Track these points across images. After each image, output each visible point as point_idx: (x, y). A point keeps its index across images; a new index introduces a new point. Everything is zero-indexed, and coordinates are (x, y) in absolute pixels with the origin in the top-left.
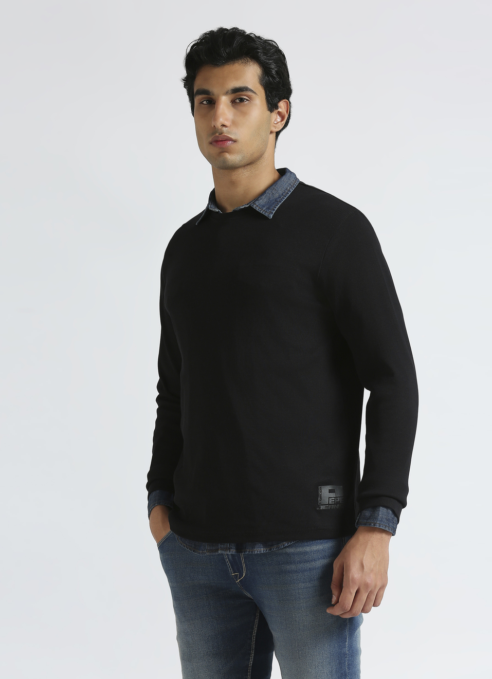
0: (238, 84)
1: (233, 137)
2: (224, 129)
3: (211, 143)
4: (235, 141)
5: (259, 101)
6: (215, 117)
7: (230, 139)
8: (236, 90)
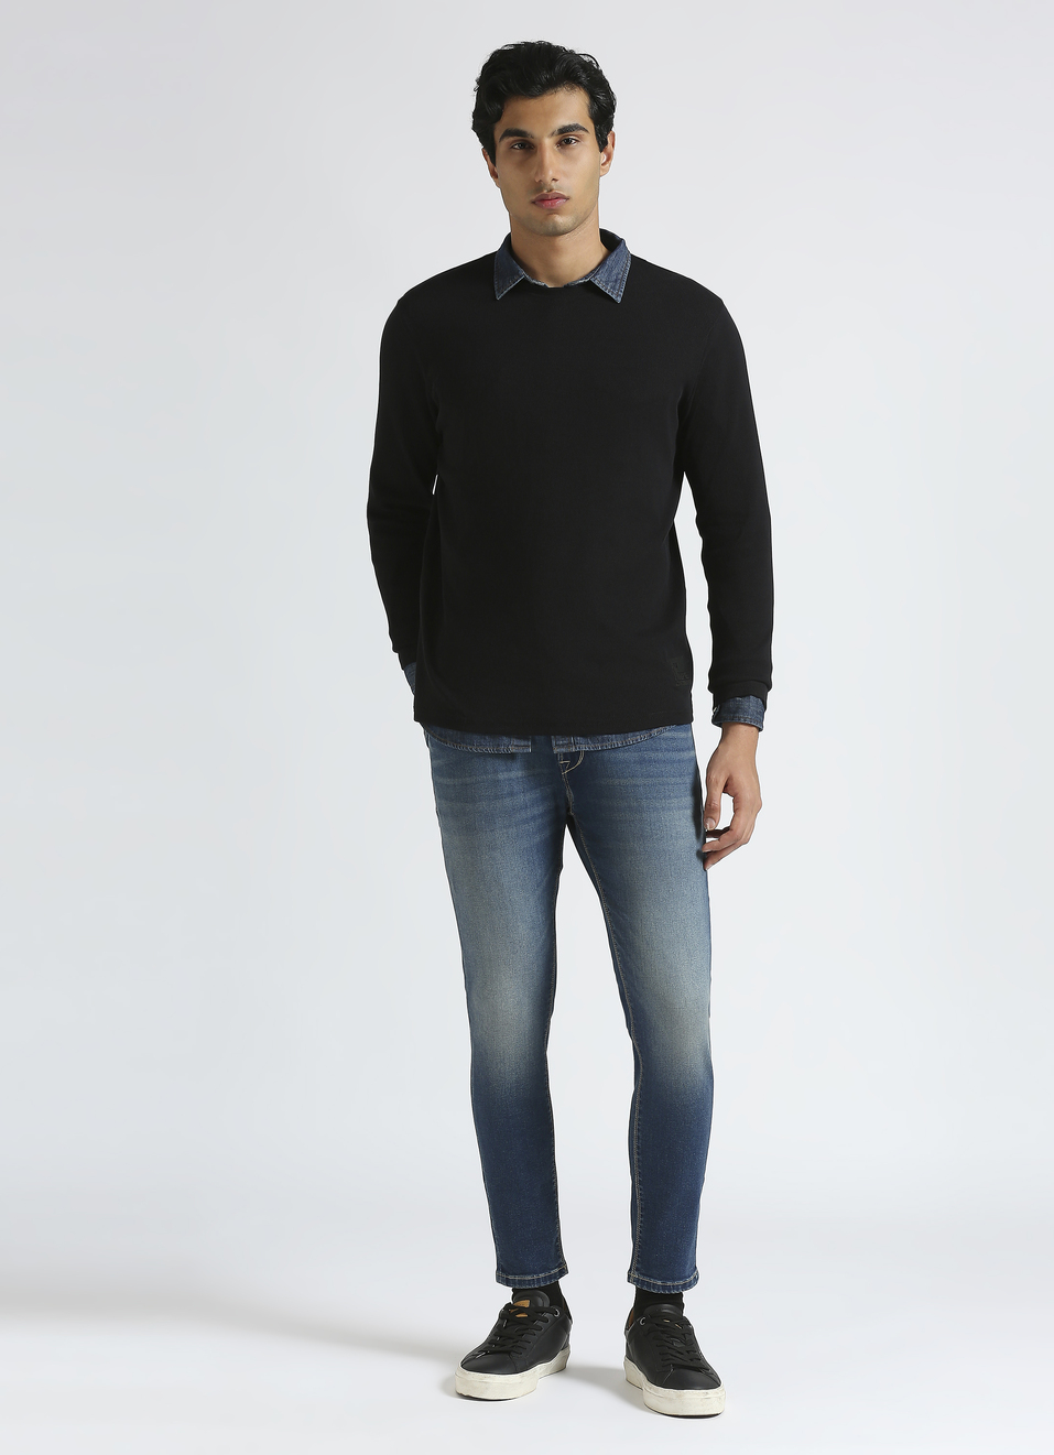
0: (566, 122)
1: (565, 194)
2: (553, 183)
3: (534, 203)
4: (568, 199)
5: (590, 139)
6: (541, 167)
7: (563, 197)
8: (564, 131)
